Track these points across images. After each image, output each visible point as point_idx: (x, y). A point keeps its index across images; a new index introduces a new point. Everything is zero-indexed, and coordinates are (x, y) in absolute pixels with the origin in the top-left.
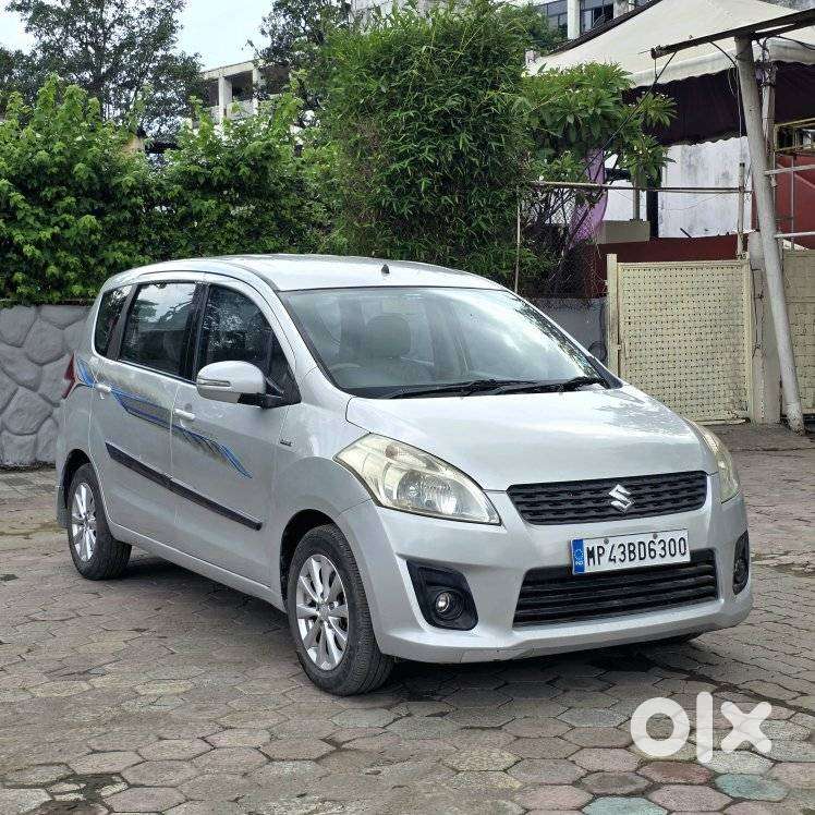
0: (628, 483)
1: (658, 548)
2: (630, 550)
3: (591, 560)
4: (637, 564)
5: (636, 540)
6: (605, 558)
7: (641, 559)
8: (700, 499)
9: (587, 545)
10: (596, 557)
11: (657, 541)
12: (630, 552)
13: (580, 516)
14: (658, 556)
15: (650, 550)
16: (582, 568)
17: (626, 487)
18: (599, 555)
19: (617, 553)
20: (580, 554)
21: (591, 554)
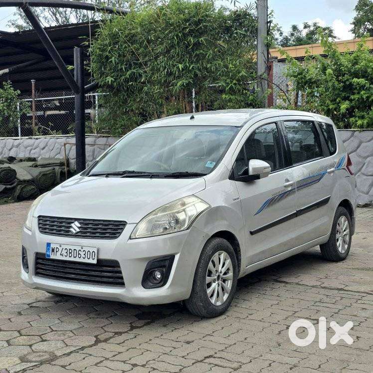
0: (82, 221)
1: (82, 253)
2: (70, 252)
3: (53, 253)
4: (72, 259)
5: (73, 248)
6: (59, 253)
7: (74, 257)
8: (117, 235)
9: (52, 246)
10: (55, 251)
11: (82, 250)
12: (70, 253)
13: (59, 233)
14: (82, 258)
15: (79, 254)
16: (49, 256)
17: (80, 223)
18: (56, 252)
19: (64, 252)
20: (49, 249)
21: (53, 250)
